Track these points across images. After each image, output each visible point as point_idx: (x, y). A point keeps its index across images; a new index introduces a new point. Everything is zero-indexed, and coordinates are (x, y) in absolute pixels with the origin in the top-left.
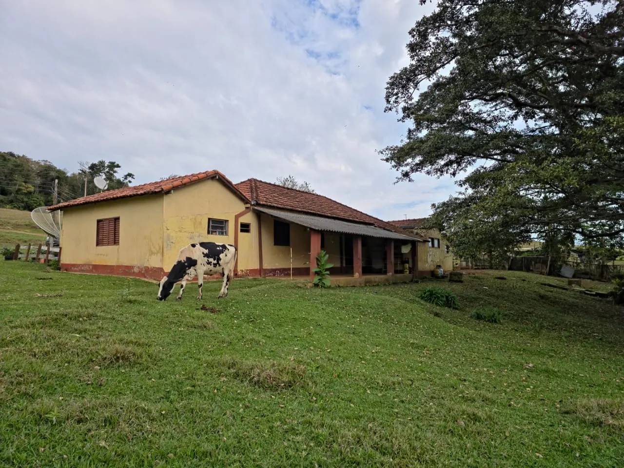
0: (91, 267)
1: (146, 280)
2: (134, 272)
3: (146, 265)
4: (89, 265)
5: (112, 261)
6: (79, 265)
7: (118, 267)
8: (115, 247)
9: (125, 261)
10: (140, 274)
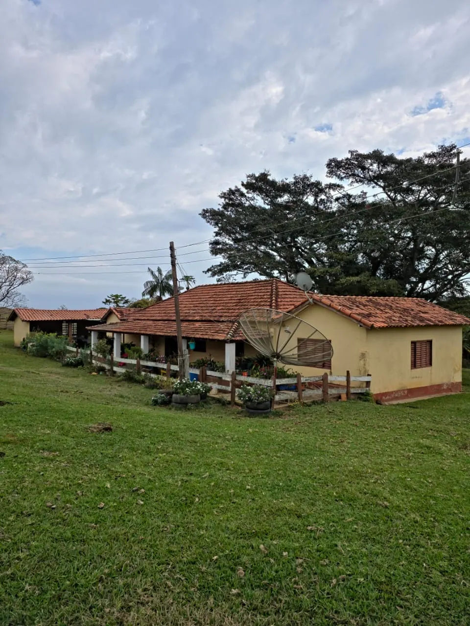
0: (406, 392)
1: (453, 393)
2: (444, 389)
3: (452, 381)
4: (404, 390)
5: (425, 383)
6: (392, 392)
7: (432, 386)
8: (428, 369)
9: (437, 381)
10: (449, 390)
